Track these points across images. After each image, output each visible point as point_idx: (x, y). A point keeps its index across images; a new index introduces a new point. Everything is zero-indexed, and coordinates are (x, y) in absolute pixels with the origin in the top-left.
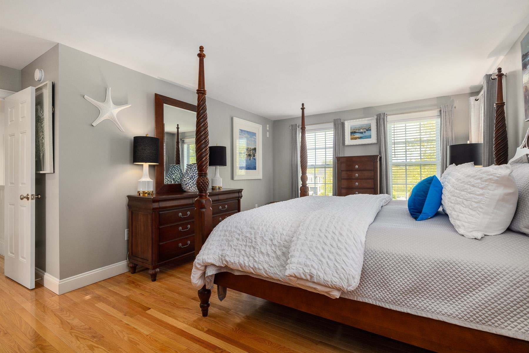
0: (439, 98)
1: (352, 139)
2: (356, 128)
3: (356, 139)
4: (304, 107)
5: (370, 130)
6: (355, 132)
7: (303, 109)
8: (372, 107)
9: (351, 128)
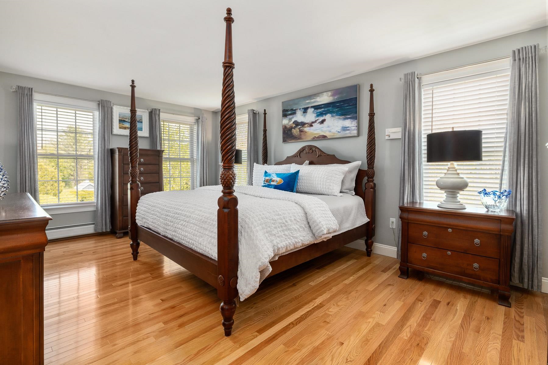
0: (196, 109)
1: (121, 128)
2: (125, 116)
3: (125, 129)
4: (135, 84)
5: (142, 122)
6: (124, 121)
7: (133, 87)
8: (142, 98)
9: (119, 115)
